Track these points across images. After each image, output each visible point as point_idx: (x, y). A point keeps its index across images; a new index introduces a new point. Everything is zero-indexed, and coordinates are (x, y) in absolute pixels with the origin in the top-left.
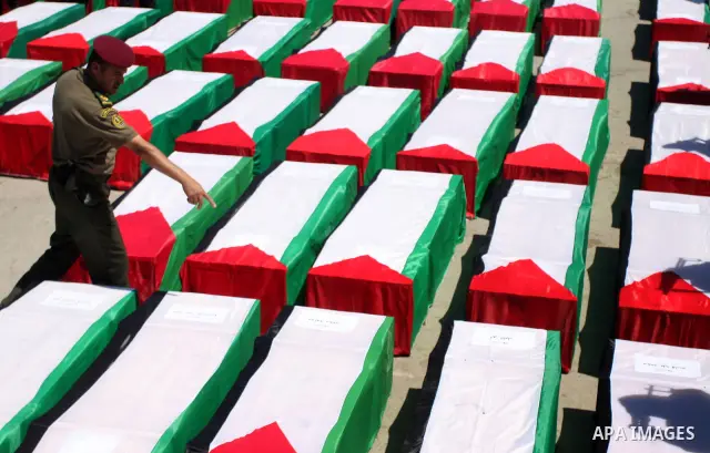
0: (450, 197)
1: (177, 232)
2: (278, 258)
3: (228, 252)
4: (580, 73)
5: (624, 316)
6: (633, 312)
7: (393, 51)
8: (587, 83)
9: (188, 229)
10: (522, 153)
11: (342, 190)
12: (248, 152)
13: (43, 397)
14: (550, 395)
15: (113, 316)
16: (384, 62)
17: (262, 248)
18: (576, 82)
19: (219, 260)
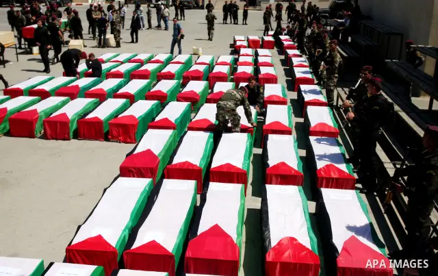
0: (249, 141)
1: (160, 158)
2: (198, 165)
3: (180, 164)
4: (279, 97)
5: (320, 180)
6: (323, 178)
7: (212, 91)
8: (282, 100)
9: (163, 157)
10: (268, 125)
11: (212, 140)
12: (174, 128)
13: (132, 219)
14: (305, 208)
15: (147, 189)
16: (211, 95)
17: (191, 162)
18: (277, 100)
19: (178, 167)
